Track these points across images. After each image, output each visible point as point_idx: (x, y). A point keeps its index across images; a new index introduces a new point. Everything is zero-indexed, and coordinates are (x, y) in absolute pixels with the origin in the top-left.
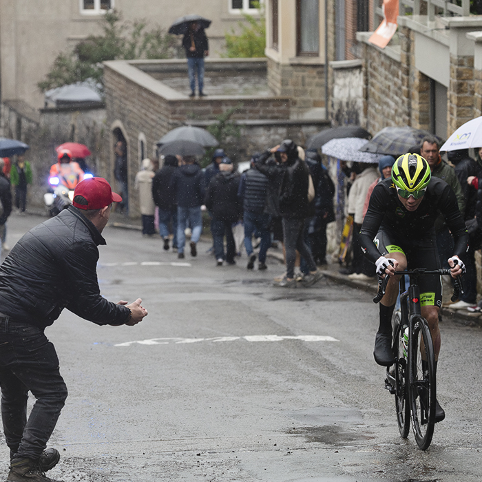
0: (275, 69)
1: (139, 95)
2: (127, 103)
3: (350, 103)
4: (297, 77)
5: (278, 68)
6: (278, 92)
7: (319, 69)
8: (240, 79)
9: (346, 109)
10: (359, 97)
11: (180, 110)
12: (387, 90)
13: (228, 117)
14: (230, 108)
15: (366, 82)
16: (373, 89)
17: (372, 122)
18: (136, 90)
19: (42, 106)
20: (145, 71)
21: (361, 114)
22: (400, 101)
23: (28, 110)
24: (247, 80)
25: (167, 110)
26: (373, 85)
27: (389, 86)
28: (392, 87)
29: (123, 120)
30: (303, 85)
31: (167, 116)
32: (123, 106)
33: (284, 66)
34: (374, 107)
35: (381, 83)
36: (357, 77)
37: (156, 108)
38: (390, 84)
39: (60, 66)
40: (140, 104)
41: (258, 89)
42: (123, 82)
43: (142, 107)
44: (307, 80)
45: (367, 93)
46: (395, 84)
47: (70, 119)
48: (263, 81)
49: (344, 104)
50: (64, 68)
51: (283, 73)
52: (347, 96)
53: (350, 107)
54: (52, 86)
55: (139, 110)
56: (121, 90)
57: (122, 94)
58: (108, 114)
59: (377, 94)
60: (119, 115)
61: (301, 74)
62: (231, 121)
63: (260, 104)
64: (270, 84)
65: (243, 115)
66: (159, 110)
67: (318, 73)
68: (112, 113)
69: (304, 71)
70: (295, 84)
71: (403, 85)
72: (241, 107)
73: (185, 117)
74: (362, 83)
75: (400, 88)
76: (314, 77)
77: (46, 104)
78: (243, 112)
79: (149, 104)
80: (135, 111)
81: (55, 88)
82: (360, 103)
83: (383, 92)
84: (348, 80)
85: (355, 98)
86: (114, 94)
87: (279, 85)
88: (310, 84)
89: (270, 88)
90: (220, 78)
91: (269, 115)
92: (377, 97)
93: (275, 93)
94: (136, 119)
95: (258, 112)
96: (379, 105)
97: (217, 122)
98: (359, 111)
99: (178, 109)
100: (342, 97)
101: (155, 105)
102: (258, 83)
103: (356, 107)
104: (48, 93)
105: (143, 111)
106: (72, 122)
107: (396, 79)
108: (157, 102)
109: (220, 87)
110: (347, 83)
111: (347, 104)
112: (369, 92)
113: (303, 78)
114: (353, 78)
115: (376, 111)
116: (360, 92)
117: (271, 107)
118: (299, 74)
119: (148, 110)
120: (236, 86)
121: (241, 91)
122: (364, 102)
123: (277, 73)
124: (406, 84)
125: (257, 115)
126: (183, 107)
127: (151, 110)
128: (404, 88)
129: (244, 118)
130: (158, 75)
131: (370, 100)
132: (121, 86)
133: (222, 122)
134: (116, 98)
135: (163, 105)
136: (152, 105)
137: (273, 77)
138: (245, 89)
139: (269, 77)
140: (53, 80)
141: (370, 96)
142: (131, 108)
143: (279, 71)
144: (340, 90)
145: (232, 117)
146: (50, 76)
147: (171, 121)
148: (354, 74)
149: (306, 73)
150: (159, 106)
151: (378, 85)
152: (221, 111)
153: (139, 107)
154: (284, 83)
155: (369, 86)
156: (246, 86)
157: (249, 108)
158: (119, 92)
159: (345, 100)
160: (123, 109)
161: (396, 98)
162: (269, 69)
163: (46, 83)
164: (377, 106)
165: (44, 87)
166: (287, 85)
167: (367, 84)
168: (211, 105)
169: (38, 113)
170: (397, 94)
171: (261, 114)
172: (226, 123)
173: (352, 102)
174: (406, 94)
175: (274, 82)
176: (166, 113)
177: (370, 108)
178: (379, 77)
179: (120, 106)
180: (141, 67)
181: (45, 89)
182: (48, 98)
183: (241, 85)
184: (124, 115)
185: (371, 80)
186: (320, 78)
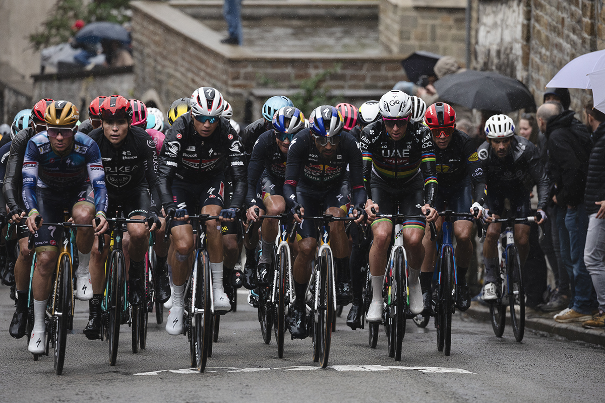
0: (390, 14)
1: (183, 50)
2: (166, 63)
3: (503, 50)
4: (425, 26)
5: (395, 13)
6: (395, 49)
7: (459, 15)
8: (338, 30)
9: (496, 61)
10: (516, 41)
11: (245, 73)
12: (560, 26)
13: (318, 85)
14: (321, 71)
15: (528, 15)
16: (538, 26)
17: (535, 76)
18: (180, 44)
19: (37, 71)
20: (195, 17)
21: (519, 66)
22: (579, 41)
23: (16, 78)
24: (347, 33)
25: (226, 72)
26: (538, 20)
27: (563, 19)
28: (568, 21)
29: (159, 91)
30: (434, 39)
31: (225, 83)
32: (159, 68)
33: (405, 9)
34: (540, 53)
35: (551, 15)
36: (514, 11)
37: (209, 70)
38: (565, 15)
39: (65, 10)
40: (186, 65)
41: (364, 46)
42: (160, 31)
43: (188, 70)
44: (439, 31)
45: (528, 32)
46: (572, 15)
47: (79, 89)
48: (372, 35)
49: (493, 53)
50: (71, 14)
51: (404, 20)
52: (498, 40)
53: (502, 56)
54: (53, 40)
55: (183, 74)
56: (157, 44)
57: (158, 49)
58: (135, 81)
59: (544, 32)
60: (153, 83)
61: (431, 22)
62: (322, 91)
63: (366, 66)
64: (383, 38)
65: (340, 83)
66: (214, 73)
67: (457, 21)
68: (144, 79)
69: (435, 18)
70: (421, 38)
71: (584, 15)
72: (339, 70)
73: (254, 84)
74: (521, 19)
75: (579, 22)
76: (450, 28)
77: (43, 68)
78: (342, 77)
79: (198, 64)
80: (178, 75)
81: (57, 44)
82: (518, 50)
83: (554, 29)
84: (500, 16)
85: (511, 43)
86: (147, 51)
87: (396, 39)
88: (444, 38)
89: (383, 44)
90: (308, 30)
91: (381, 84)
92: (543, 37)
93: (389, 51)
94: (178, 88)
95: (363, 78)
96: (547, 49)
97: (302, 92)
98: (516, 63)
99: (243, 71)
100: (491, 44)
101: (207, 65)
102: (366, 37)
103: (511, 56)
104: (47, 52)
105: (190, 75)
106: (82, 94)
107: (573, 8)
108: (211, 61)
109: (306, 42)
110: (499, 22)
111: (498, 53)
112: (531, 30)
113: (433, 28)
114: (509, 12)
115: (541, 58)
116: (518, 32)
117: (383, 72)
118: (426, 22)
119: (198, 75)
120: (331, 41)
121: (339, 48)
122: (523, 48)
123: (393, 20)
124: (589, 13)
125: (361, 83)
126: (250, 69)
127: (202, 74)
128: (586, 20)
129: (342, 87)
130: (214, 23)
131: (534, 42)
132: (157, 38)
133: (309, 91)
134: (149, 56)
135: (220, 66)
136: (203, 67)
137: (388, 27)
138: (345, 46)
139: (381, 28)
140: (54, 31)
141: (533, 35)
142: (171, 71)
143: (397, 18)
144: (488, 32)
145: (324, 85)
146: (49, 25)
147: (231, 90)
148: (510, 7)
149: (439, 21)
150: (214, 68)
151: (546, 18)
152: (307, 76)
153: (183, 70)
154: (403, 35)
155: (533, 21)
156: (347, 41)
157: (349, 72)
158: (153, 47)
159: (494, 48)
160: (160, 72)
161: (574, 37)
162: (382, 16)
163: (42, 35)
164: (543, 51)
165: (39, 41)
166: (409, 39)
167: (529, 19)
168: (293, 67)
169: (31, 81)
170: (574, 32)
171: (368, 81)
172: (315, 93)
173: (506, 49)
174: (589, 30)
175: (389, 34)
176: (224, 77)
177: (532, 56)
178: (548, 7)
179: (154, 68)
180: (189, 10)
181: (42, 46)
182: (45, 59)
183: (339, 39)
184: (160, 82)
185: (536, 12)
186: (459, 29)
